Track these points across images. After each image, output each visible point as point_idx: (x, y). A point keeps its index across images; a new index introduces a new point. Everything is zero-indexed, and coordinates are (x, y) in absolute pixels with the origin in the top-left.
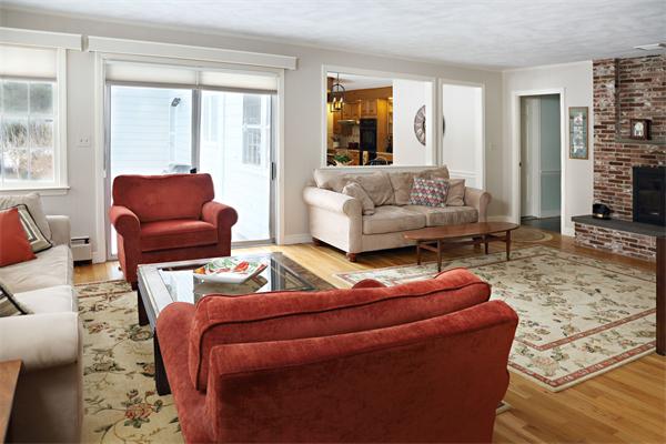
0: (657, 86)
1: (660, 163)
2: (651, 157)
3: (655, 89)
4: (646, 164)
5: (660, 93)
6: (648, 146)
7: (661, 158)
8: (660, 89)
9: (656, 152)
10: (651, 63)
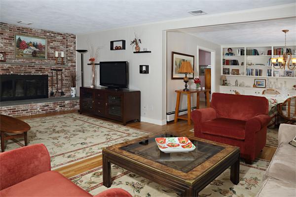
0: (6, 37)
1: (12, 73)
2: (7, 70)
3: (5, 39)
4: (4, 73)
5: (8, 41)
6: (5, 65)
7: (12, 70)
8: (8, 39)
9: (9, 67)
10: (3, 26)
